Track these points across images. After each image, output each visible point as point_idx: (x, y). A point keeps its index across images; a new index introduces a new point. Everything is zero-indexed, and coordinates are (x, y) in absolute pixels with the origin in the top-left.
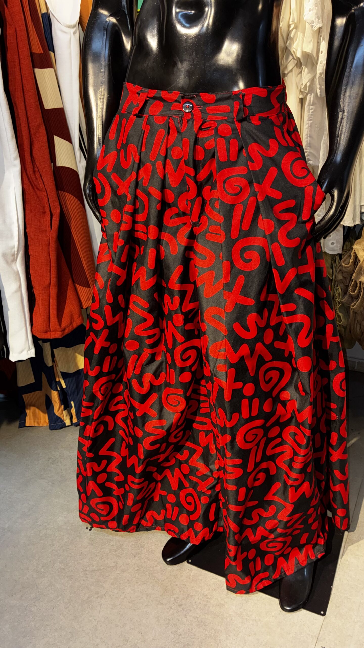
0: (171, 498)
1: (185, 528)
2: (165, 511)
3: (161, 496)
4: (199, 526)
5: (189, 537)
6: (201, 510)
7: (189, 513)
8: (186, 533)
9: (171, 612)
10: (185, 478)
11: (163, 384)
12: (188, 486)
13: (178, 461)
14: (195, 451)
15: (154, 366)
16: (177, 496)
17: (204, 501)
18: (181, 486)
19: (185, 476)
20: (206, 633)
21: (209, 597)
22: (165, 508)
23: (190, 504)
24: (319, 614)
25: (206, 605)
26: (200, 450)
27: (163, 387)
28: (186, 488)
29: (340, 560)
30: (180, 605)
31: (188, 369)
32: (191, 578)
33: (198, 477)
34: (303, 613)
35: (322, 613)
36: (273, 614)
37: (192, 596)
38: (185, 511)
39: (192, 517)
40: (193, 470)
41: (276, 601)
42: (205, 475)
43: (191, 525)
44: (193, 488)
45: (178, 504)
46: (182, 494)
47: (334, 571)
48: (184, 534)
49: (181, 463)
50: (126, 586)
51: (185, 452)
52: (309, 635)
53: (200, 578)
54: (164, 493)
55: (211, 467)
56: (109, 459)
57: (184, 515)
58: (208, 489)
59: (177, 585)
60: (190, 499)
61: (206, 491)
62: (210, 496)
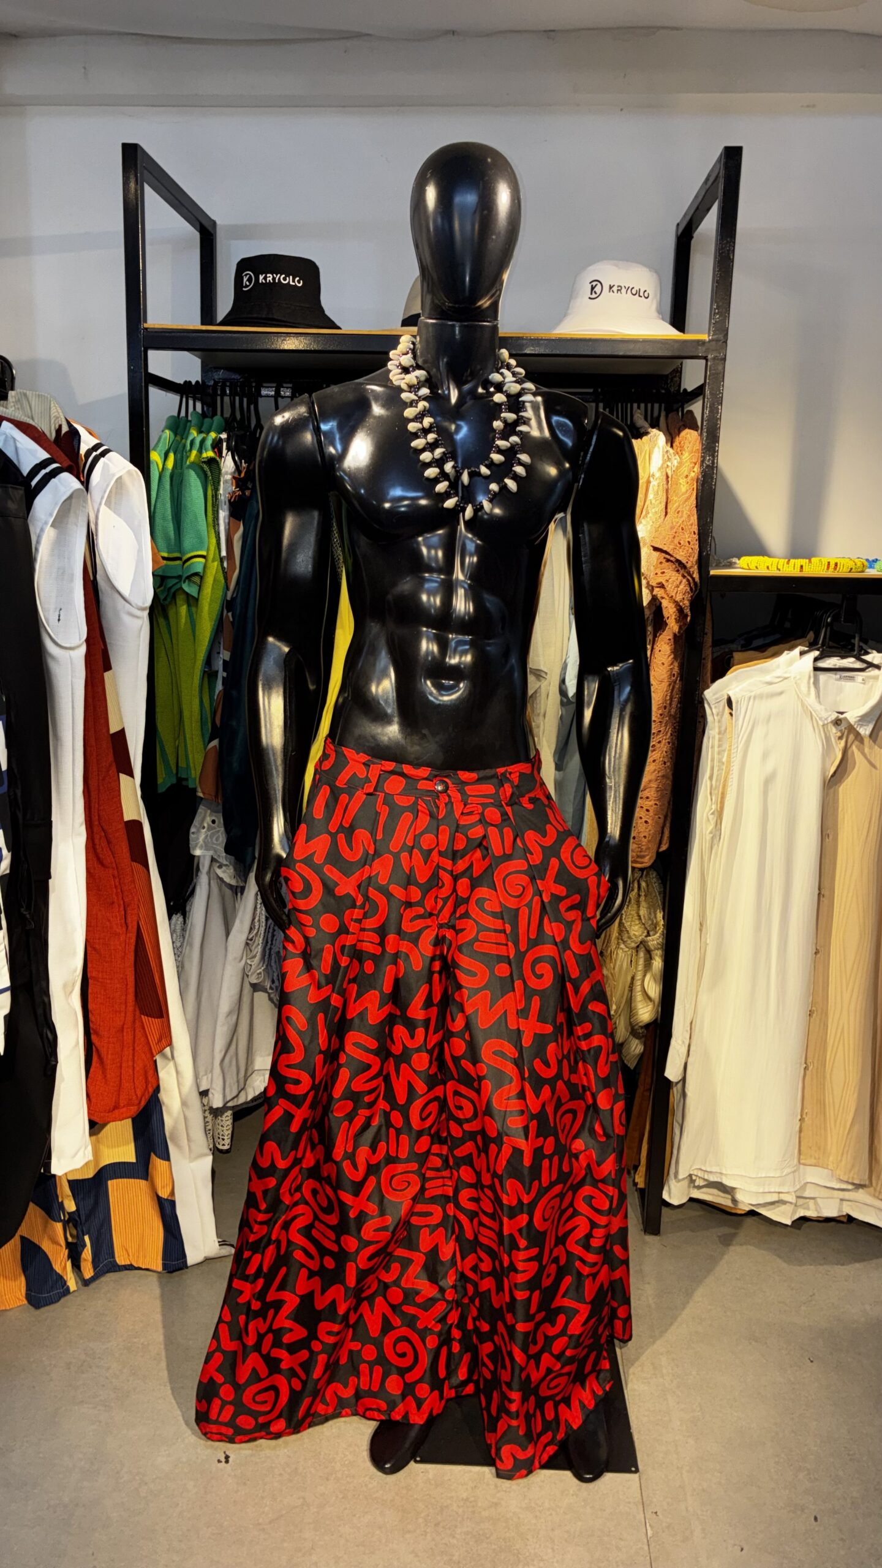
0: (369, 1353)
1: (399, 1400)
2: (356, 1380)
3: (351, 1352)
4: (424, 1390)
5: (407, 1413)
6: (426, 1360)
7: (402, 1372)
8: (400, 1407)
9: (429, 1537)
10: (394, 1311)
11: (383, 1161)
12: (400, 1323)
13: (382, 1284)
14: (410, 1261)
15: (369, 1135)
16: (379, 1345)
17: (431, 1342)
18: (387, 1327)
19: (393, 1307)
20: (493, 1547)
21: (472, 1499)
22: (356, 1373)
23: (403, 1355)
24: (631, 1472)
25: (473, 1512)
26: (419, 1258)
27: (383, 1165)
28: (394, 1328)
29: (625, 1392)
30: (437, 1525)
31: (426, 1132)
32: (433, 1482)
33: (418, 1306)
34: (609, 1478)
35: (633, 1469)
36: (571, 1492)
37: (447, 1507)
38: (394, 1370)
39: (410, 1378)
40: (409, 1295)
41: (567, 1474)
42: (431, 1299)
43: (408, 1390)
44: (408, 1326)
45: (382, 1360)
46: (387, 1341)
47: (625, 1409)
48: (397, 1409)
49: (386, 1287)
50: (339, 1526)
51: (395, 1266)
52: (629, 1503)
53: (446, 1478)
54: (355, 1346)
55: (441, 1283)
56: (278, 1305)
57: (394, 1377)
58: (437, 1322)
59: (417, 1499)
60: (403, 1347)
61: (434, 1325)
62: (440, 1334)
